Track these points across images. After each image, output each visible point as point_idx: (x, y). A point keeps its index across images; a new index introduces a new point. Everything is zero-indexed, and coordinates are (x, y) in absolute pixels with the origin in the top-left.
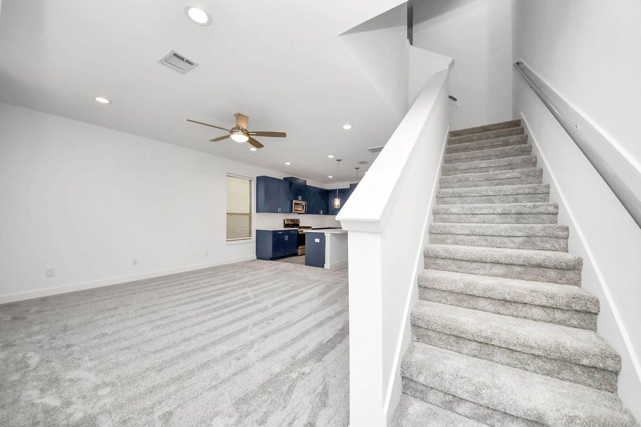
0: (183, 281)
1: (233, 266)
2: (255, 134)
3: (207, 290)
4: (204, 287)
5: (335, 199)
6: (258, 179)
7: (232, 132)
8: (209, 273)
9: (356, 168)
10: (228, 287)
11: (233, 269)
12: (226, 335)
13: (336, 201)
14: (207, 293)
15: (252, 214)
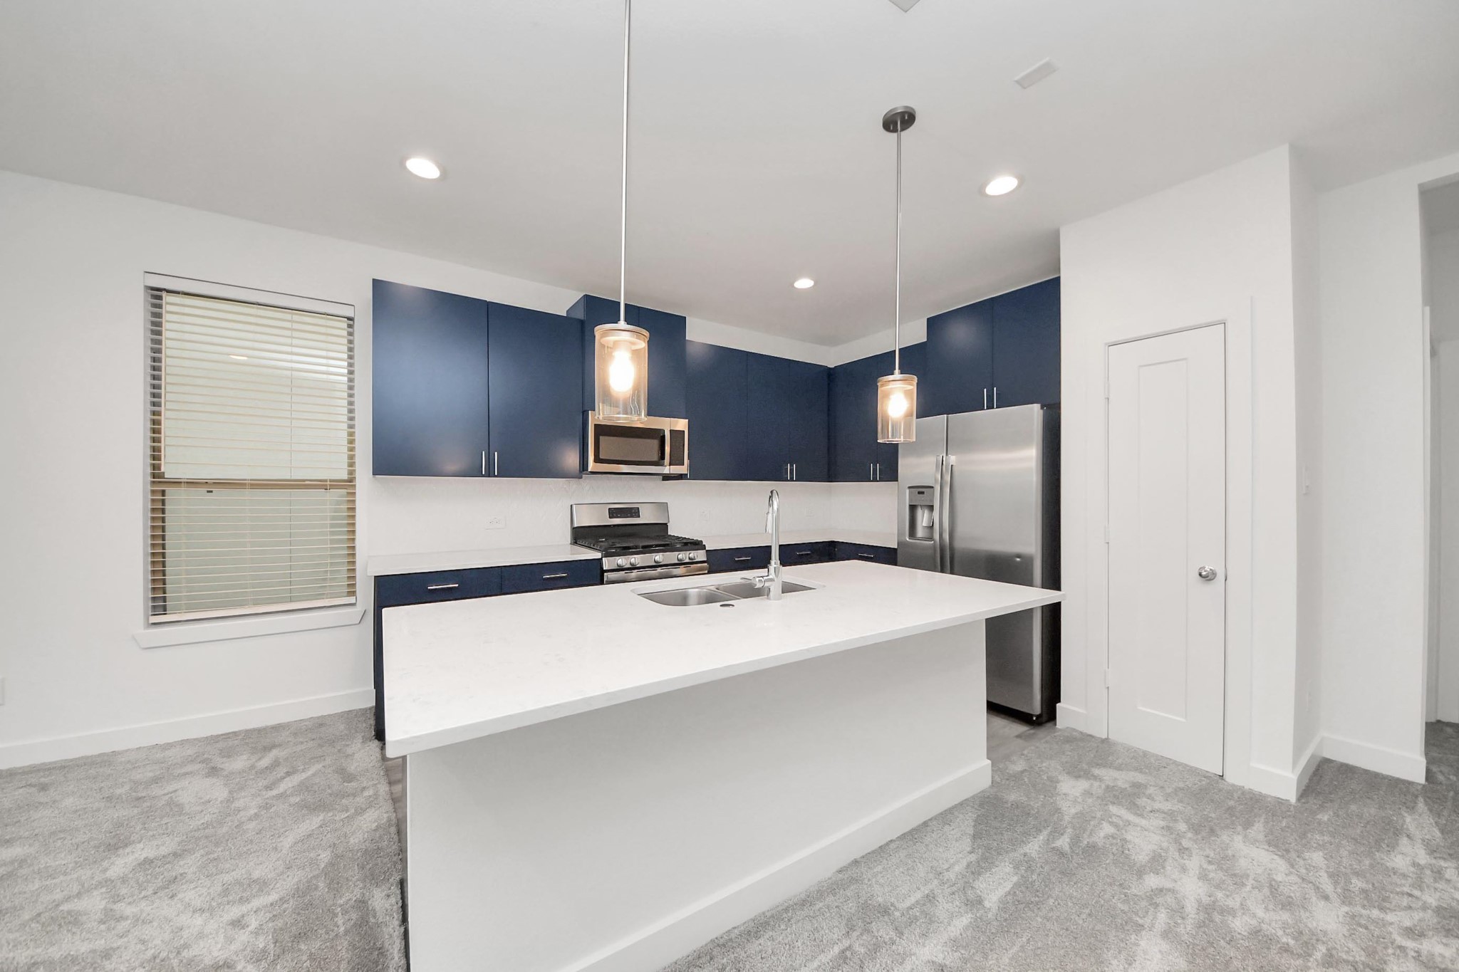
15: (357, 480)
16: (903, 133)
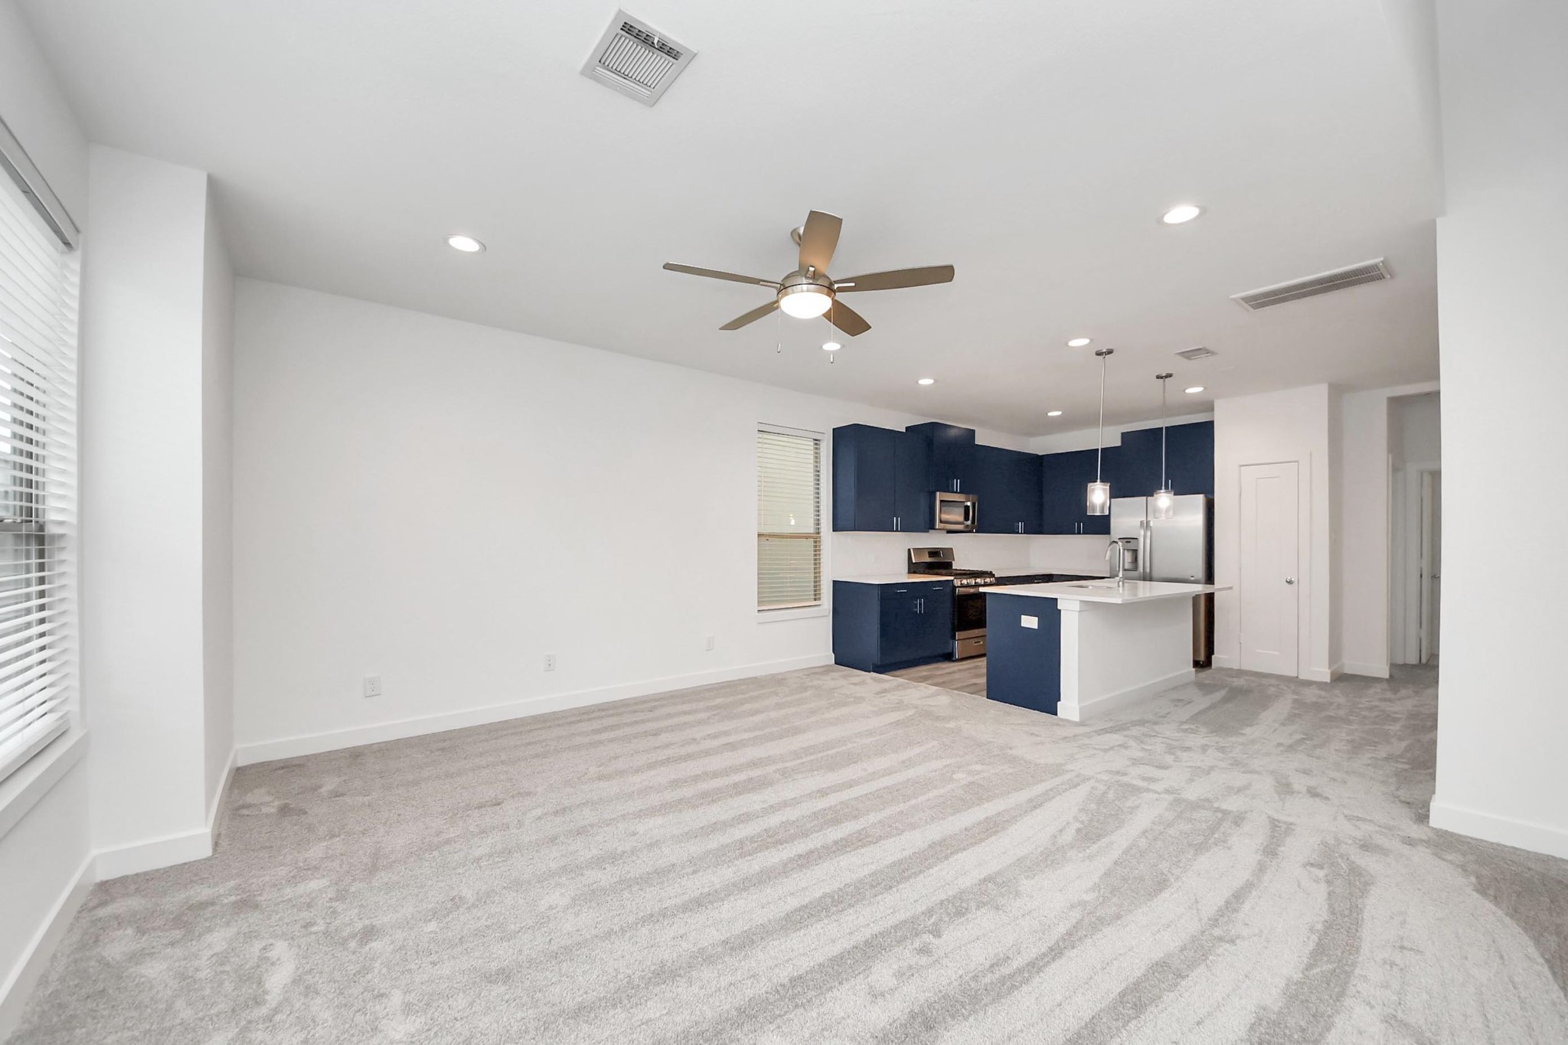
0: (656, 725)
1: (776, 681)
2: (853, 284)
3: (716, 763)
4: (707, 753)
5: (1090, 485)
6: (839, 434)
7: (783, 288)
8: (718, 701)
9: (1158, 377)
10: (769, 760)
11: (777, 694)
12: (786, 981)
13: (1093, 490)
14: (715, 775)
15: (822, 534)
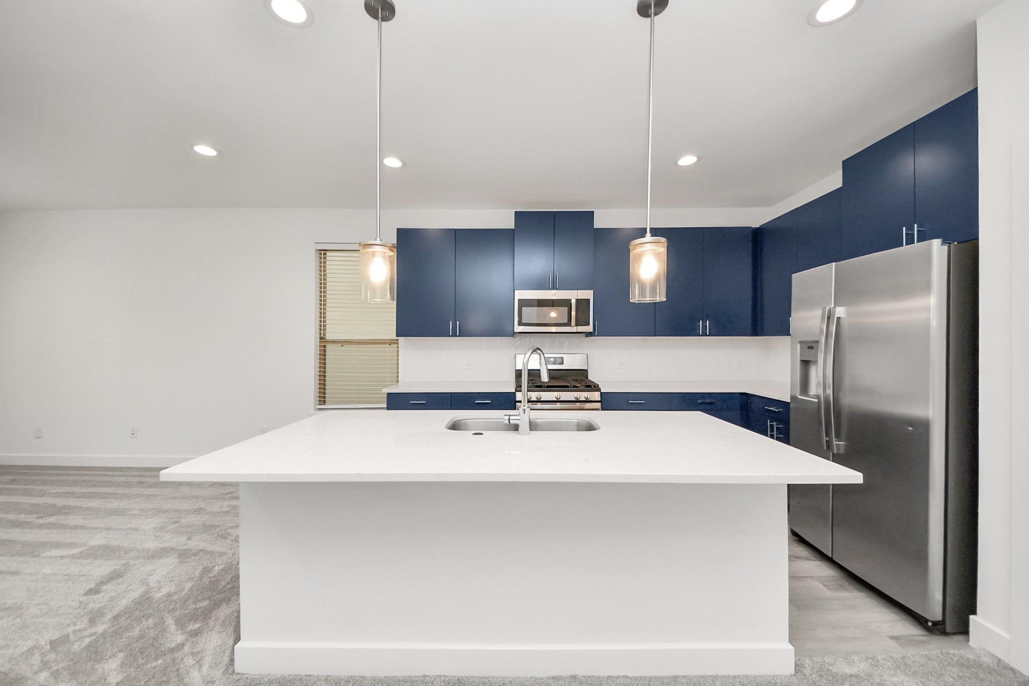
16: (657, 18)
